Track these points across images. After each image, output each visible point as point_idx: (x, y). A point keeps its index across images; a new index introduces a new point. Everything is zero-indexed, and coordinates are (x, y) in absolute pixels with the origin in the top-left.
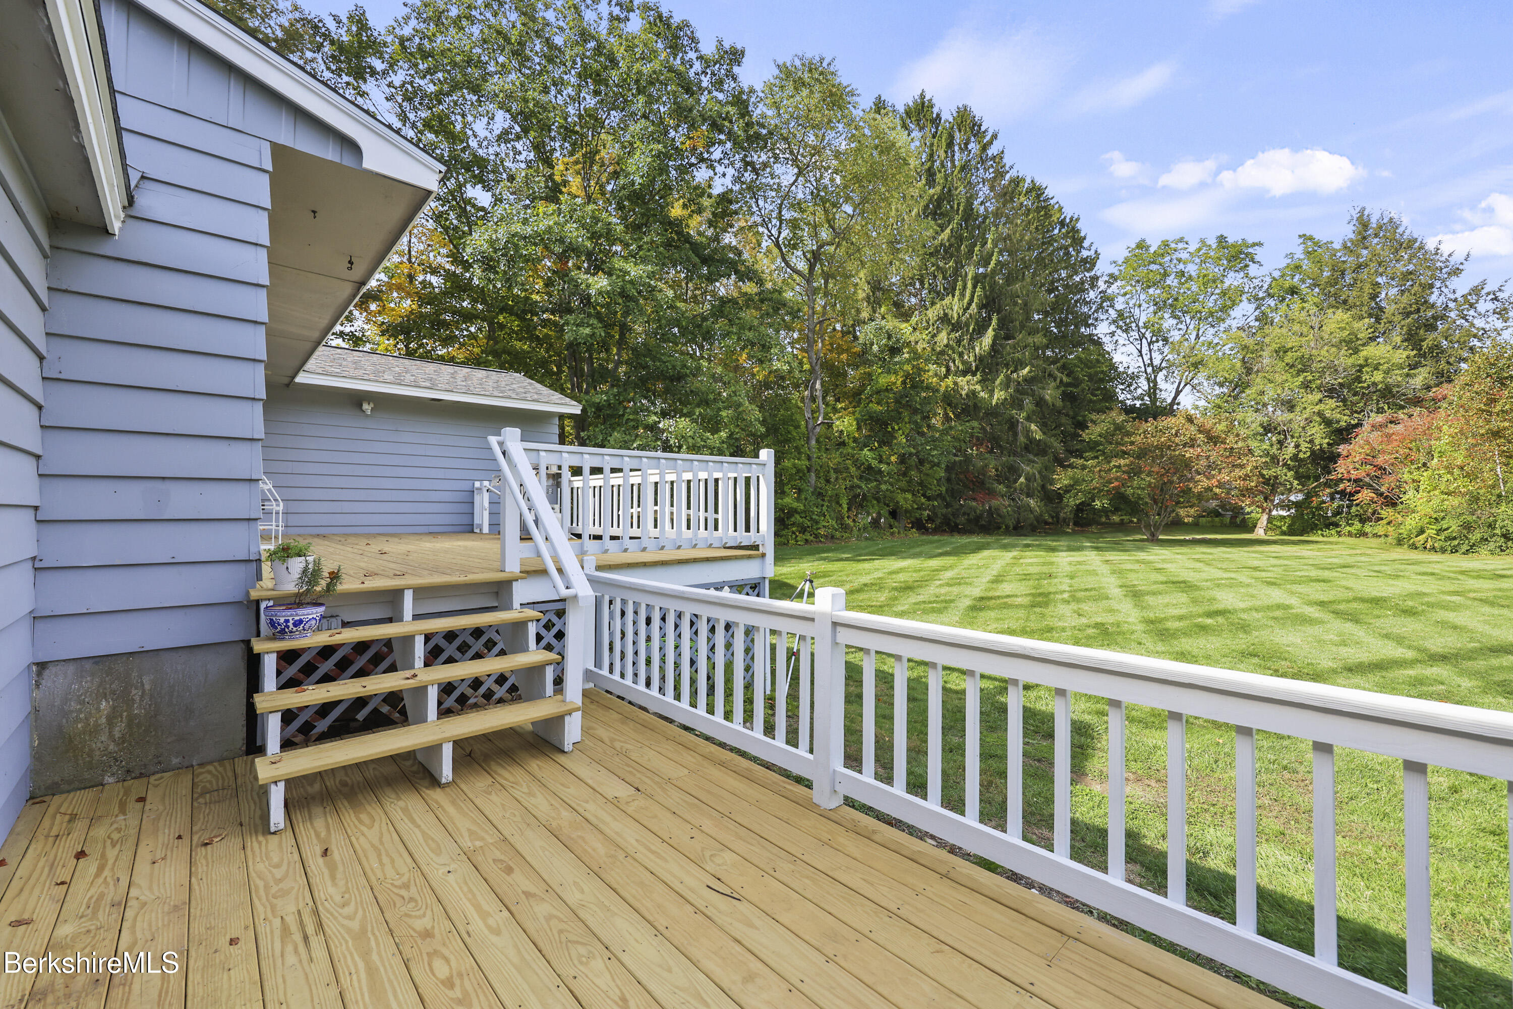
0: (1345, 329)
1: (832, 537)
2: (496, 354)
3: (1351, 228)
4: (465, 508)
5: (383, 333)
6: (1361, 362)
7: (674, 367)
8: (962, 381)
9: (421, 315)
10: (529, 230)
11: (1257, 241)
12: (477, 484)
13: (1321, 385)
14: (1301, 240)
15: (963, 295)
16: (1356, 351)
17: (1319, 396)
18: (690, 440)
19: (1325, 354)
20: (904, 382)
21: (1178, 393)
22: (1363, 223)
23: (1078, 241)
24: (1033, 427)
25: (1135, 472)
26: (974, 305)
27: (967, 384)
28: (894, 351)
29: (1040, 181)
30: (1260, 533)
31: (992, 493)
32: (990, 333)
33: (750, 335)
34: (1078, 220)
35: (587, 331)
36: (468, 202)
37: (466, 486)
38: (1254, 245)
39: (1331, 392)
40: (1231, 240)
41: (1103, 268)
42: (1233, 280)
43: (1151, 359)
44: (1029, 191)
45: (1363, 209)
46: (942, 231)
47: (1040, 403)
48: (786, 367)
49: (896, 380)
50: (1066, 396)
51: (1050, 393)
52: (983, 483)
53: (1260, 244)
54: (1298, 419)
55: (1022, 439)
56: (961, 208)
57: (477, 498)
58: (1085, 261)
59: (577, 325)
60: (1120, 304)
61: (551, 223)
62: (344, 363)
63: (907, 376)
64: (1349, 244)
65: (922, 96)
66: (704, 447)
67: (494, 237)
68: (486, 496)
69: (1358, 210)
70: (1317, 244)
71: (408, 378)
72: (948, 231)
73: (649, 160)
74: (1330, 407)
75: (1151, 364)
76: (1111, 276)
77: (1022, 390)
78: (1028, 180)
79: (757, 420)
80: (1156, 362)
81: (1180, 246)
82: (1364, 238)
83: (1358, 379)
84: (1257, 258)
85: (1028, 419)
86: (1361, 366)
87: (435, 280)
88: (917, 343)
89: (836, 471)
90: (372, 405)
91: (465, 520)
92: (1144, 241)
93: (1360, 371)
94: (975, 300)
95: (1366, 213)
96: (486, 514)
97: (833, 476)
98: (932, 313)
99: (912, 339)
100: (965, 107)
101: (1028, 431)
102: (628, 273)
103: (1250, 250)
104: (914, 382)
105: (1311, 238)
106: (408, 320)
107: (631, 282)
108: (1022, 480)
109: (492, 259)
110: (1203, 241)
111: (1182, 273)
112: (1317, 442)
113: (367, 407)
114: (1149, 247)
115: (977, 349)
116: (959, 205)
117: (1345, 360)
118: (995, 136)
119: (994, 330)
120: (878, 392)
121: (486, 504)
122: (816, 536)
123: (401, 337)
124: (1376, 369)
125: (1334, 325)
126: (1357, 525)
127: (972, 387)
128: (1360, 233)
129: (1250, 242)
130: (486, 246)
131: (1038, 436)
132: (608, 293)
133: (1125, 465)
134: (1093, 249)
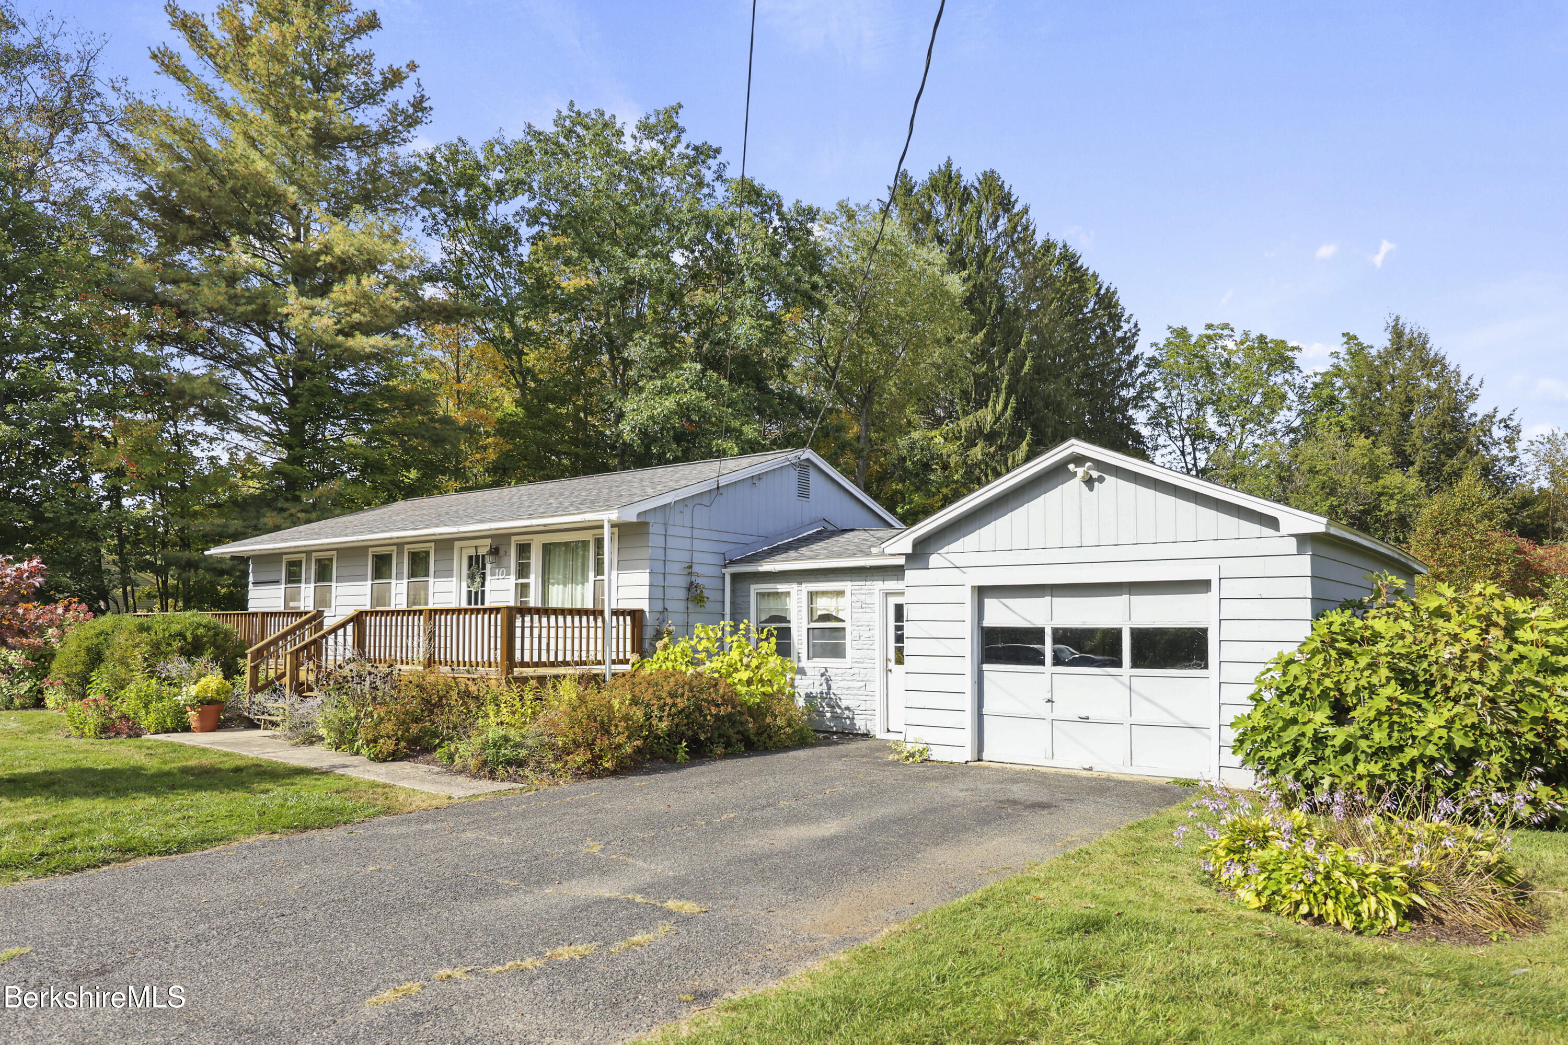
0: (1366, 455)
3: (1388, 335)
6: (1380, 490)
11: (1298, 343)
13: (1346, 511)
14: (1345, 339)
15: (996, 403)
16: (1377, 478)
19: (1348, 479)
22: (1397, 333)
23: (1116, 319)
26: (1008, 412)
28: (926, 466)
29: (1073, 247)
34: (1117, 289)
38: (1293, 349)
40: (1270, 340)
44: (1061, 259)
45: (1398, 317)
46: (974, 335)
53: (1299, 348)
56: (994, 307)
64: (1386, 353)
65: (949, 165)
69: (1394, 317)
70: (1359, 346)
72: (980, 333)
78: (1060, 245)
81: (1226, 332)
82: (1398, 349)
83: (1377, 507)
84: (1296, 363)
86: (1380, 494)
88: (949, 456)
92: (1184, 329)
95: (1400, 323)
98: (965, 423)
99: (945, 451)
100: (993, 172)
103: (1290, 354)
105: (1355, 338)
110: (1246, 334)
111: (1227, 364)
114: (1191, 336)
115: (1008, 461)
117: (1366, 488)
118: (1025, 208)
119: (1028, 445)
124: (1392, 498)
125: (1357, 452)
128: (1395, 343)
129: (1289, 344)
134: (1133, 321)
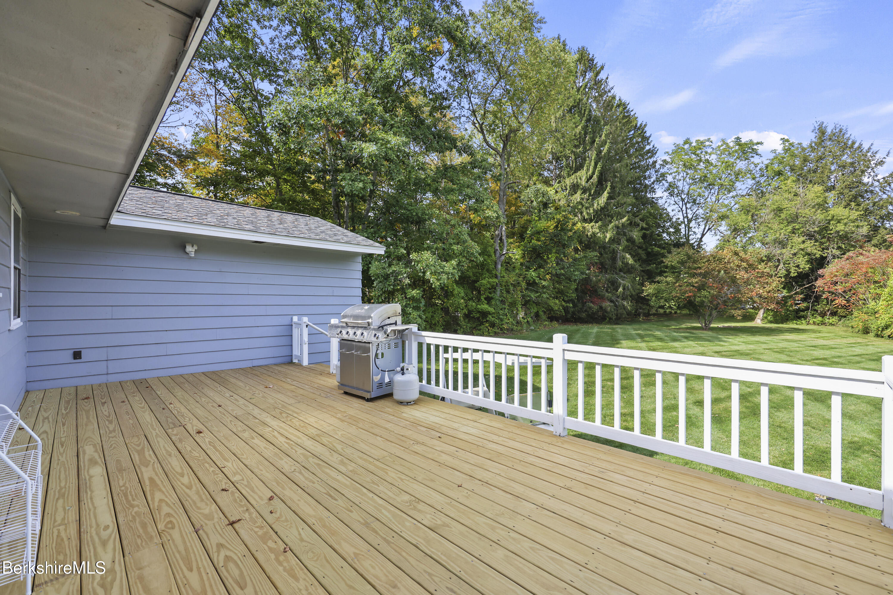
0: (820, 197)
1: (512, 330)
2: (283, 201)
3: (814, 135)
4: (284, 341)
5: (198, 185)
6: (830, 218)
7: (417, 214)
8: (588, 226)
9: (226, 172)
10: (314, 105)
11: (759, 141)
12: (295, 319)
13: (803, 232)
14: (782, 142)
15: (588, 170)
16: (827, 211)
17: (802, 239)
18: (432, 268)
19: (807, 212)
20: (557, 227)
21: (703, 235)
22: (822, 131)
23: (646, 139)
24: (628, 256)
25: (702, 287)
26: (595, 177)
27: (592, 228)
28: (545, 205)
30: (758, 322)
31: (602, 298)
32: (606, 195)
33: (469, 191)
34: (645, 125)
35: (361, 185)
36: (258, 92)
37: (285, 321)
38: (758, 143)
39: (810, 236)
40: (743, 141)
41: (660, 157)
42: (741, 165)
43: (687, 213)
44: (618, 106)
45: (823, 123)
46: (576, 127)
47: (630, 240)
48: (495, 215)
49: (552, 225)
50: (644, 237)
51: (636, 234)
52: (596, 291)
53: (761, 143)
54: (787, 253)
55: (620, 263)
57: (296, 332)
58: (649, 151)
59: (353, 180)
60: (670, 178)
61: (333, 100)
62: (167, 205)
63: (559, 221)
64: (813, 145)
66: (442, 272)
67: (288, 108)
68: (306, 331)
69: (819, 123)
70: (792, 145)
71: (231, 221)
72: (580, 127)
73: (403, 56)
74: (810, 246)
75: (687, 217)
76: (664, 161)
77: (620, 231)
78: (618, 99)
79: (477, 252)
80: (690, 216)
81: (707, 144)
82: (823, 141)
83: (826, 228)
84: (759, 152)
85: (623, 250)
86: (830, 220)
87: (236, 146)
88: (559, 200)
89: (514, 286)
90: (196, 247)
91: (284, 351)
92: (689, 139)
93: (829, 223)
94: (596, 173)
95: (824, 126)
96: (306, 348)
97: (512, 288)
98: (569, 181)
99: (557, 198)
100: (585, 48)
101: (624, 258)
102: (388, 142)
103: (755, 147)
104: (561, 227)
105: (788, 140)
106: (217, 176)
107: (391, 149)
108: (621, 289)
109: (285, 127)
110: (724, 141)
111: (707, 161)
112: (801, 267)
113: (190, 249)
114: (691, 143)
115: (595, 205)
116: (585, 110)
117: (820, 216)
118: (602, 68)
119: (608, 193)
120: (538, 233)
121: (306, 338)
122: (501, 330)
123: (212, 188)
124: (839, 222)
125: (813, 195)
126: (820, 319)
127: (594, 230)
128: (820, 138)
129: (755, 142)
130: (282, 115)
131: (631, 261)
132: (376, 156)
133: (696, 283)
